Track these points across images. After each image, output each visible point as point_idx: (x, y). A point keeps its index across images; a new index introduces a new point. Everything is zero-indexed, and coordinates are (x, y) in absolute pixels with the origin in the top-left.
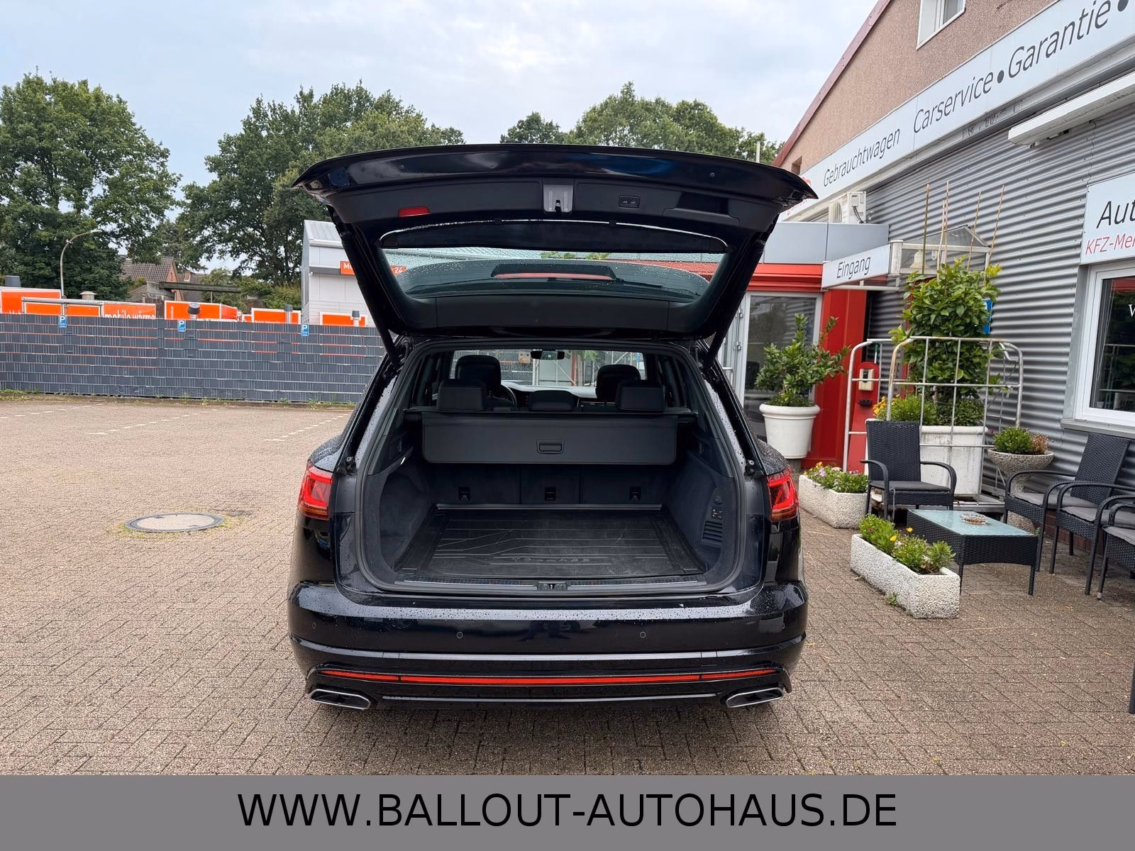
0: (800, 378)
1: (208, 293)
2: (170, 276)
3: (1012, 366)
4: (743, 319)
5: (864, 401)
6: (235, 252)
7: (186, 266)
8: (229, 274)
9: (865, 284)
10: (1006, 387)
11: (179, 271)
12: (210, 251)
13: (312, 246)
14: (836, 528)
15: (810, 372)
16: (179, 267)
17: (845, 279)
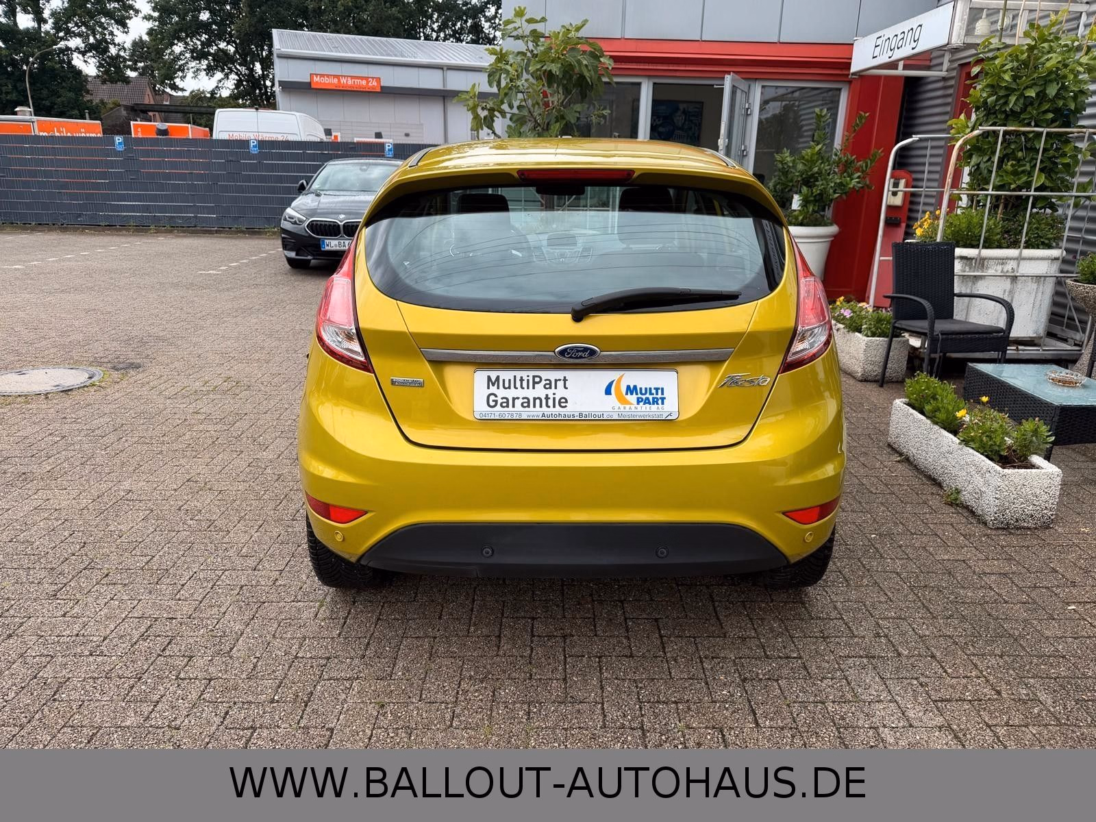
0: (818, 192)
1: (188, 115)
2: (147, 96)
4: (749, 118)
6: (210, 71)
7: (164, 87)
8: (209, 95)
9: (905, 66)
11: (156, 92)
13: (281, 56)
14: (861, 381)
15: (831, 183)
16: (157, 89)
17: (884, 59)
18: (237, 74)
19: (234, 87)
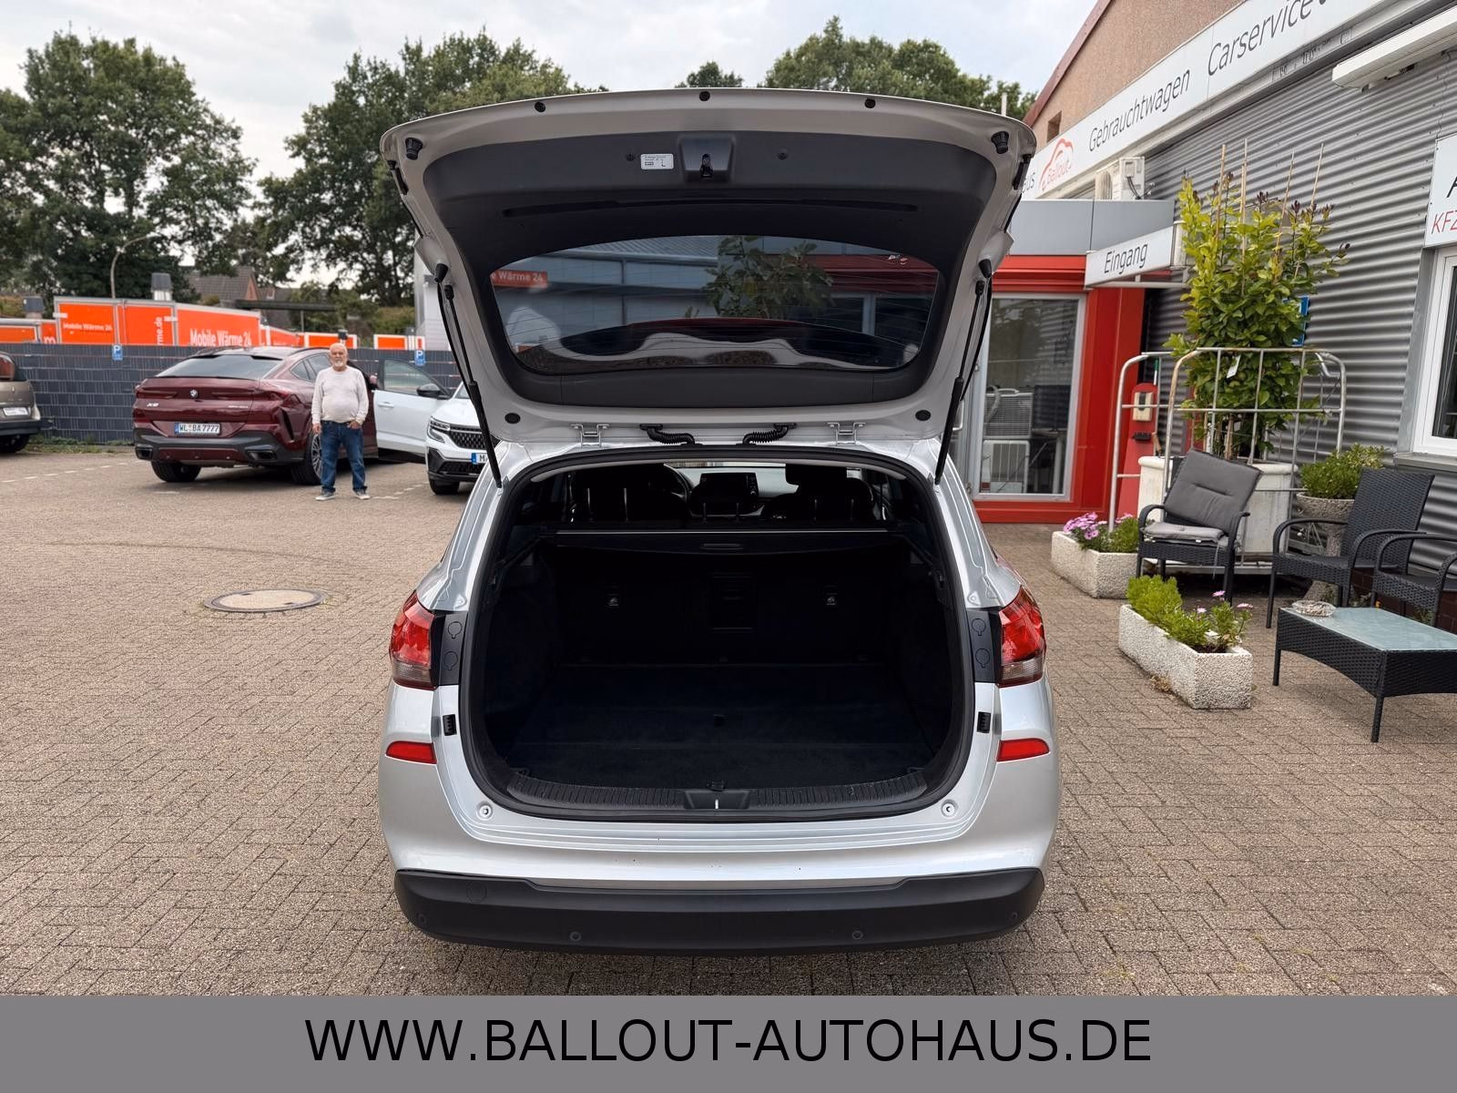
1: (297, 313)
2: (248, 292)
3: (1332, 385)
5: (1140, 434)
8: (323, 288)
9: (1142, 280)
10: (1323, 412)
11: (258, 285)
12: (299, 262)
14: (1096, 598)
16: (259, 280)
17: (1115, 274)
18: (362, 263)
19: (358, 278)
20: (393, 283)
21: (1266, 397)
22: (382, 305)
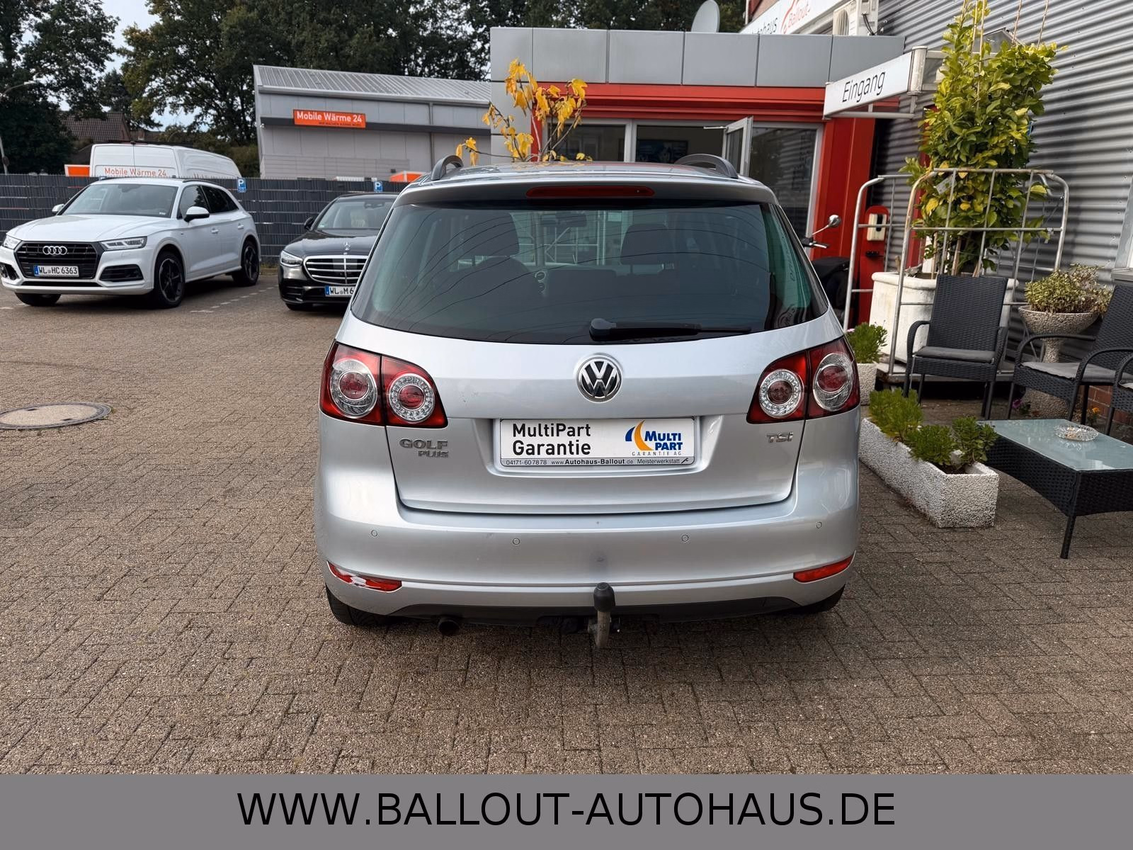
2: (121, 132)
3: (1053, 205)
5: (870, 253)
6: (189, 106)
7: (139, 123)
8: (185, 131)
9: (875, 109)
10: (1046, 231)
11: (130, 129)
12: (161, 105)
13: (263, 92)
16: (131, 124)
17: (852, 103)
19: (213, 122)
20: (243, 127)
21: (994, 217)
22: (232, 144)
